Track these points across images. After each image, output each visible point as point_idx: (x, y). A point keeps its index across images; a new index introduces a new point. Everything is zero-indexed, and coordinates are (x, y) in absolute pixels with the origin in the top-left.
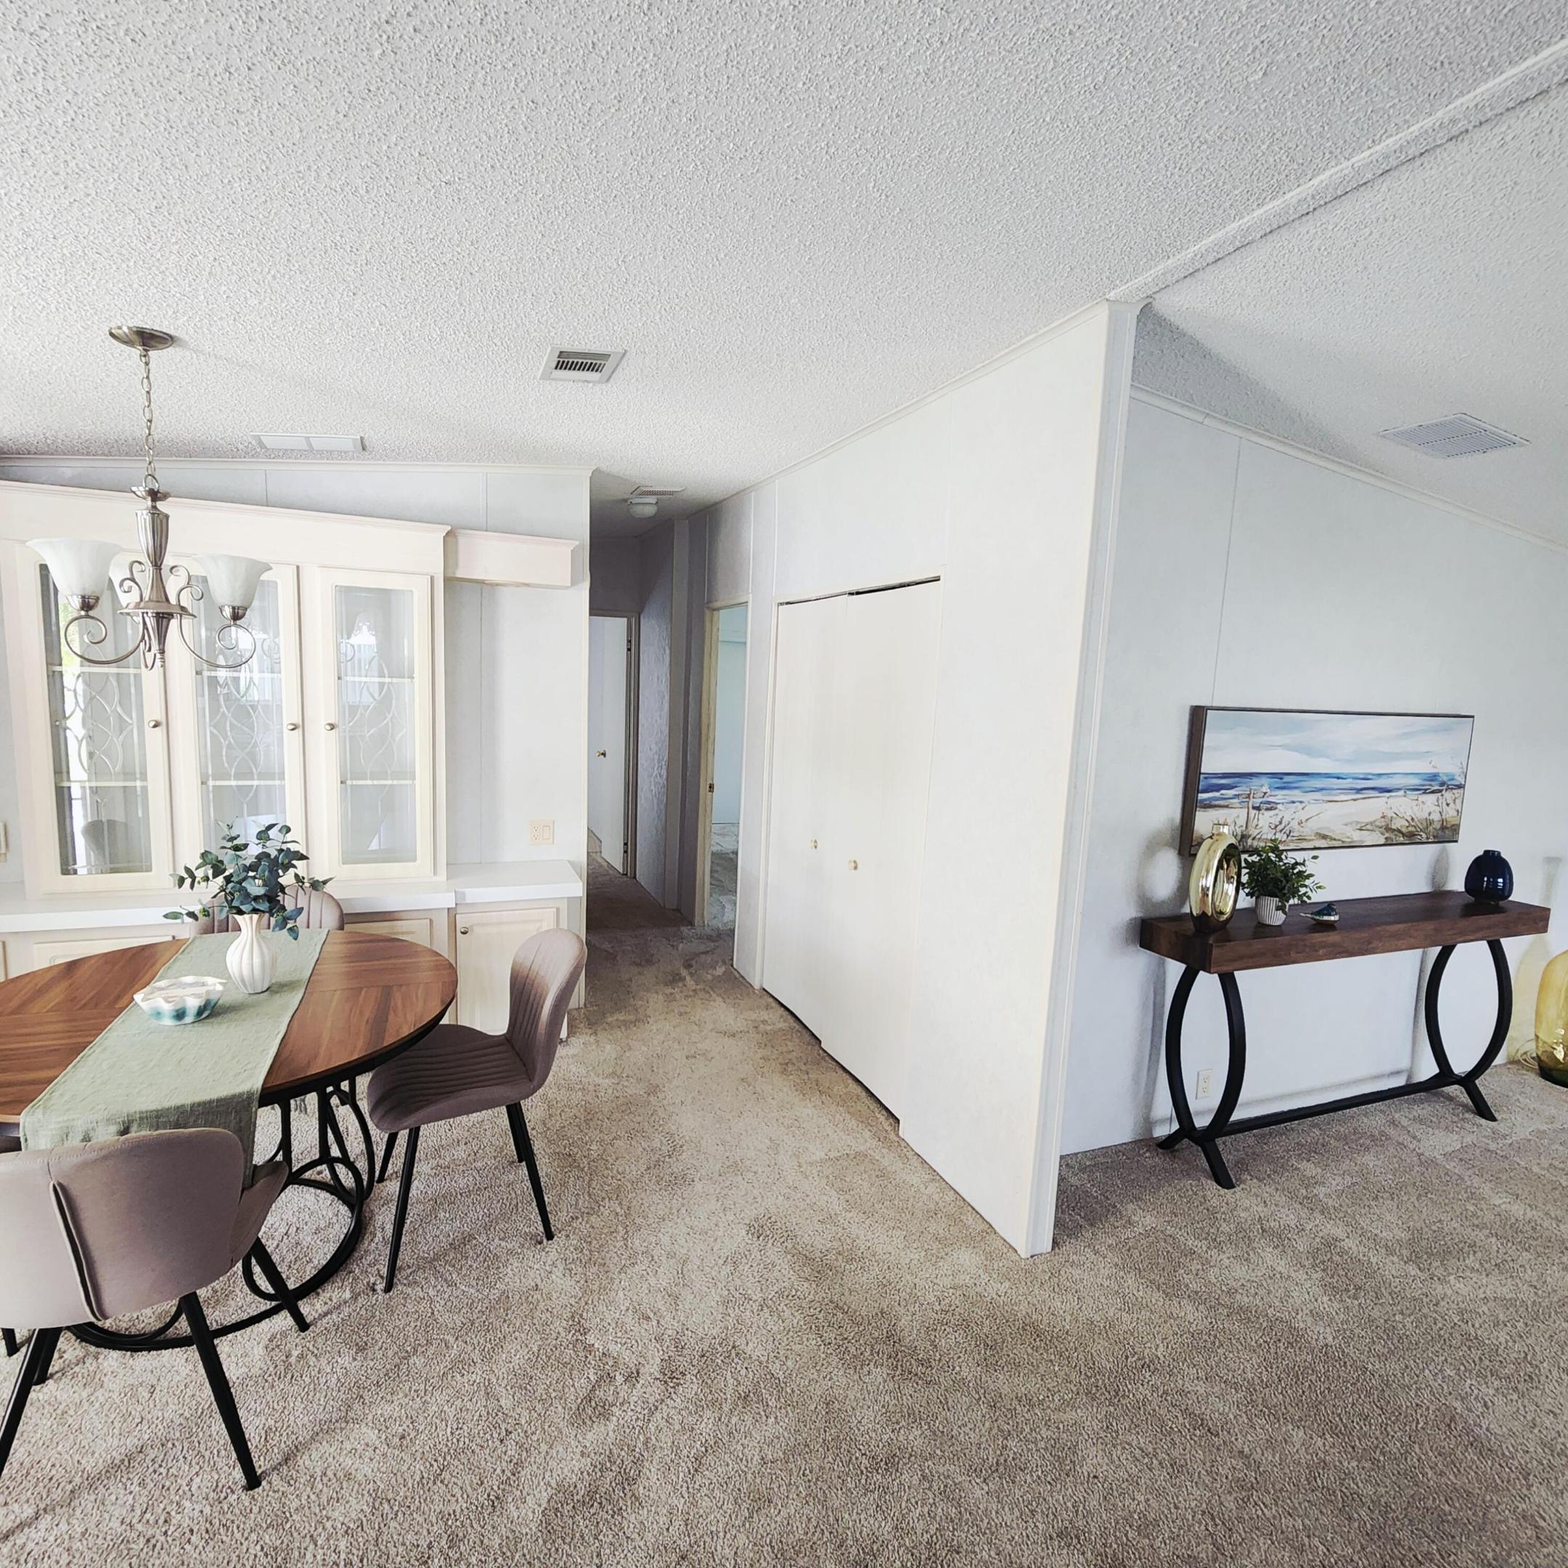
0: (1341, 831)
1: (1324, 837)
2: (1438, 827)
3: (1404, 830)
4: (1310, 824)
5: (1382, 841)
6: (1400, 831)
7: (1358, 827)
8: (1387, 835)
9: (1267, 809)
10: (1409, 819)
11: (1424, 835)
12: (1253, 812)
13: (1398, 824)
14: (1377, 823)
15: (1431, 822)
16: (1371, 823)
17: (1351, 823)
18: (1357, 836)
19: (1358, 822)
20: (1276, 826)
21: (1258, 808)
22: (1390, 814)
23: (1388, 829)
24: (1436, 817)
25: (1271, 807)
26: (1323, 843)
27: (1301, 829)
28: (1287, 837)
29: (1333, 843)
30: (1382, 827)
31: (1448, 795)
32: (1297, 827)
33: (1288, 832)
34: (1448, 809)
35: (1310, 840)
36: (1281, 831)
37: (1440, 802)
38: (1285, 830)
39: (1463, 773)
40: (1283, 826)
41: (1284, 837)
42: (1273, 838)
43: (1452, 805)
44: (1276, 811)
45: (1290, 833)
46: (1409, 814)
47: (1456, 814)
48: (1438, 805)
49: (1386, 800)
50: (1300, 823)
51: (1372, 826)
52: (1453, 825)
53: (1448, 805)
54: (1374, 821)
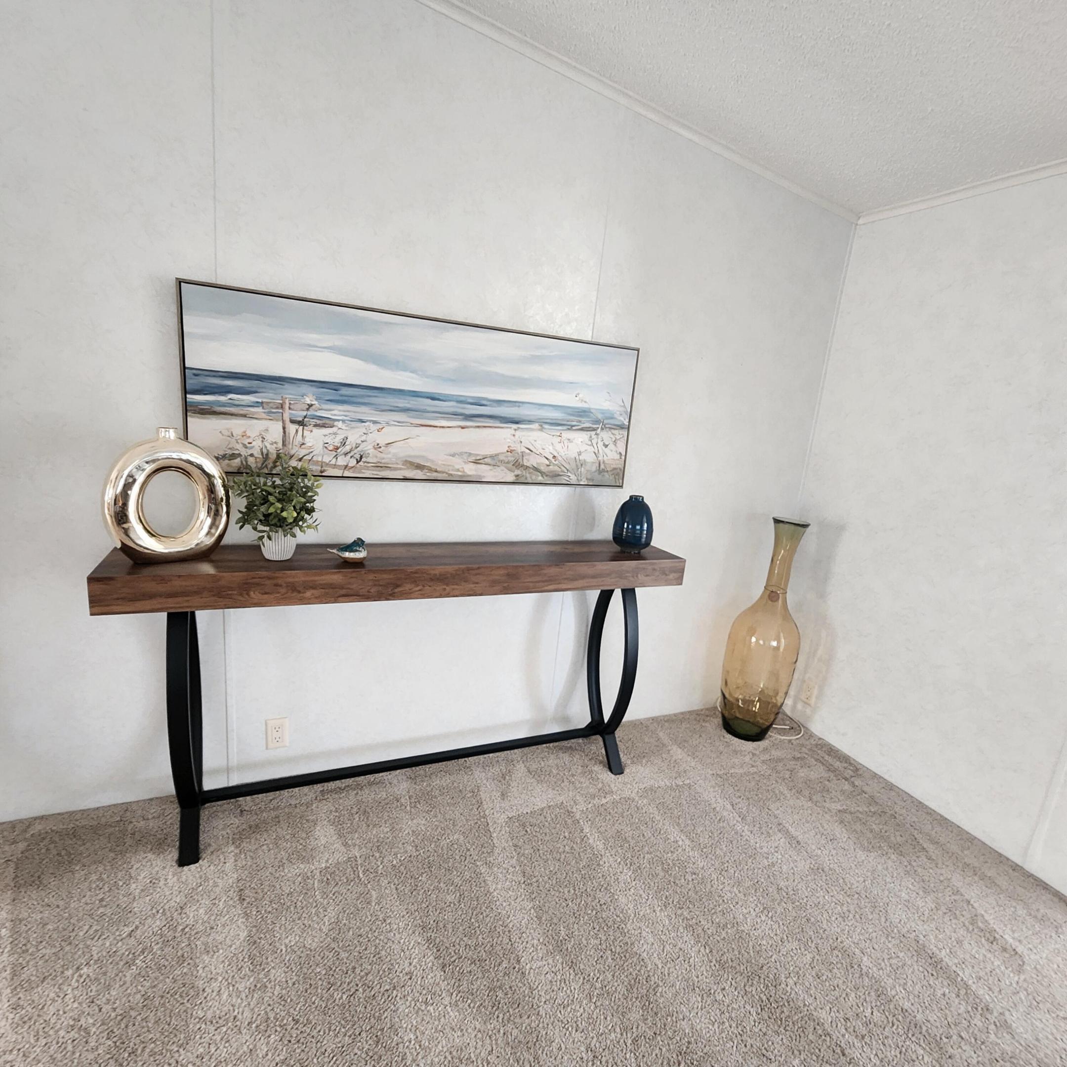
0: (440, 460)
1: (419, 467)
2: (594, 469)
3: (543, 468)
4: (392, 449)
5: (511, 478)
6: (536, 469)
7: (472, 459)
8: (518, 472)
9: (316, 426)
10: (550, 457)
11: (573, 477)
12: (292, 428)
13: (532, 461)
14: (502, 457)
15: (583, 463)
16: (492, 457)
17: (461, 454)
18: (470, 470)
19: (470, 454)
20: (337, 448)
21: (301, 423)
22: (520, 449)
23: (517, 465)
24: (589, 457)
25: (324, 423)
26: (419, 474)
27: (379, 455)
28: (358, 462)
29: (434, 475)
30: (508, 463)
31: (606, 436)
32: (372, 451)
33: (358, 457)
34: (606, 450)
35: (396, 469)
36: (346, 454)
37: (594, 442)
38: (352, 454)
39: (626, 412)
40: (347, 448)
41: (353, 462)
42: (333, 462)
43: (611, 446)
44: (334, 429)
45: (361, 457)
46: (549, 451)
47: (618, 457)
48: (592, 445)
49: (513, 432)
50: (378, 447)
51: (494, 460)
52: (615, 469)
53: (606, 446)
54: (497, 455)
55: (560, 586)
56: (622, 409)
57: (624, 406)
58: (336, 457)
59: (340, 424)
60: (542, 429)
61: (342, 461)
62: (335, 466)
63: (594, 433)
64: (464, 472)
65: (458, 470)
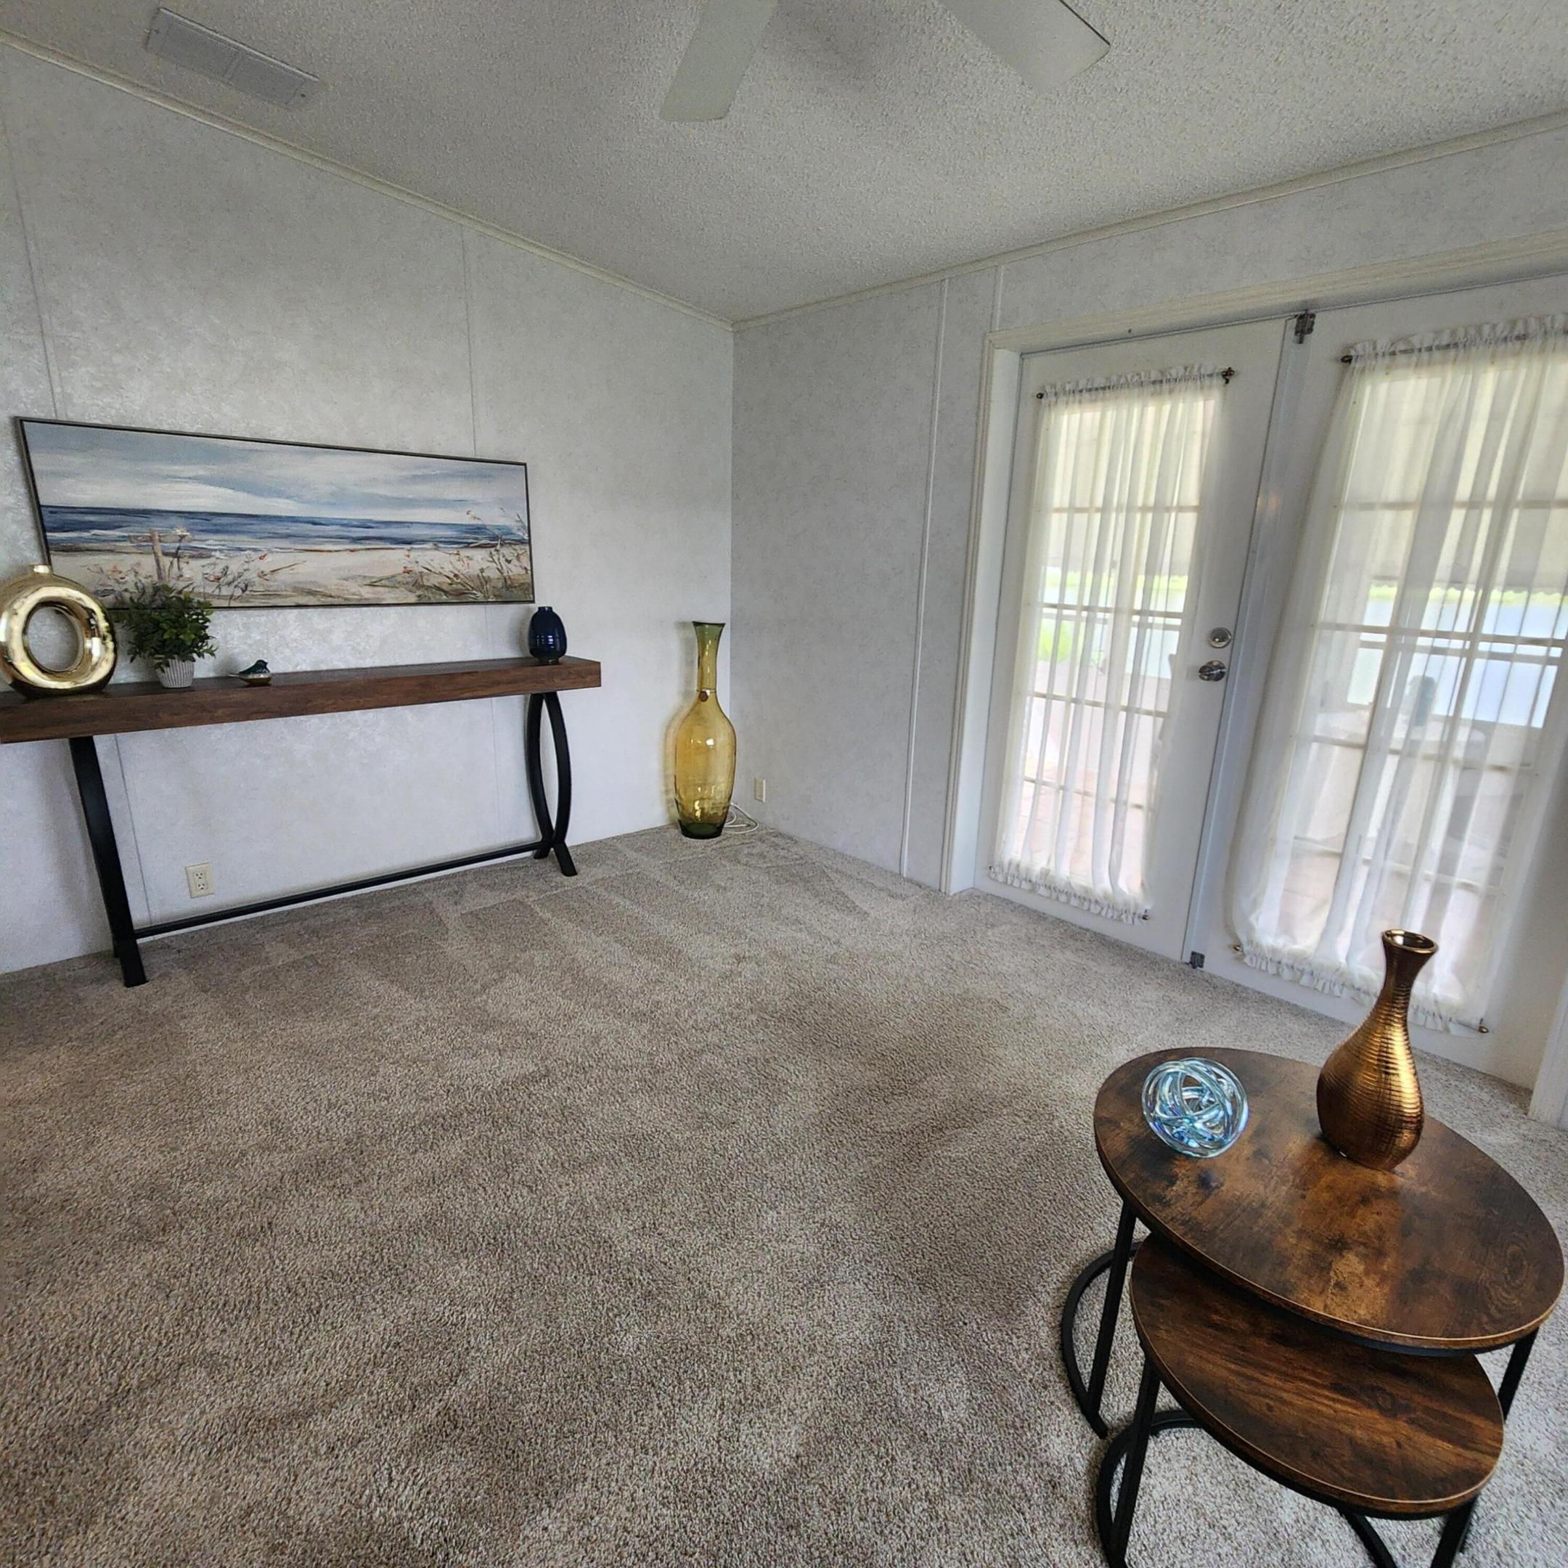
0: (332, 584)
1: (312, 593)
2: (500, 585)
3: (444, 587)
4: (281, 576)
5: (413, 599)
6: (439, 589)
7: (368, 581)
8: (419, 593)
9: (192, 557)
10: (451, 576)
12: (166, 561)
13: (434, 580)
14: (399, 578)
15: (487, 580)
16: (388, 579)
17: (354, 578)
18: (367, 593)
19: (365, 577)
20: (219, 579)
21: (176, 555)
22: (417, 569)
23: (417, 585)
24: (492, 573)
25: (201, 554)
27: (266, 583)
28: (243, 591)
29: (330, 600)
30: (407, 583)
31: (506, 551)
32: (257, 580)
33: (243, 586)
34: (510, 566)
35: (286, 596)
36: (229, 584)
37: (496, 558)
38: (236, 583)
39: (524, 527)
40: (230, 578)
41: (238, 592)
42: (217, 592)
43: (515, 562)
44: (212, 560)
45: (246, 586)
46: (448, 569)
47: (524, 572)
48: (494, 561)
49: (407, 553)
50: (262, 575)
51: (391, 582)
52: (523, 584)
53: (509, 562)
54: (393, 577)
55: (475, 693)
56: (520, 524)
57: (521, 521)
58: (219, 587)
59: (217, 554)
60: (437, 548)
61: (226, 591)
62: (219, 597)
63: (492, 550)
64: (360, 595)
65: (354, 594)
